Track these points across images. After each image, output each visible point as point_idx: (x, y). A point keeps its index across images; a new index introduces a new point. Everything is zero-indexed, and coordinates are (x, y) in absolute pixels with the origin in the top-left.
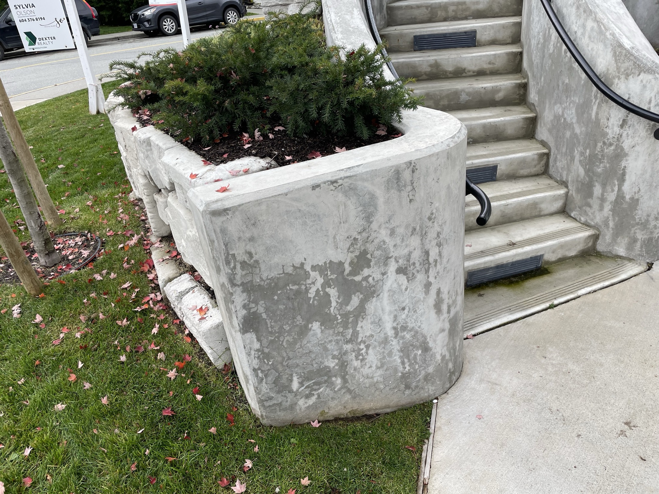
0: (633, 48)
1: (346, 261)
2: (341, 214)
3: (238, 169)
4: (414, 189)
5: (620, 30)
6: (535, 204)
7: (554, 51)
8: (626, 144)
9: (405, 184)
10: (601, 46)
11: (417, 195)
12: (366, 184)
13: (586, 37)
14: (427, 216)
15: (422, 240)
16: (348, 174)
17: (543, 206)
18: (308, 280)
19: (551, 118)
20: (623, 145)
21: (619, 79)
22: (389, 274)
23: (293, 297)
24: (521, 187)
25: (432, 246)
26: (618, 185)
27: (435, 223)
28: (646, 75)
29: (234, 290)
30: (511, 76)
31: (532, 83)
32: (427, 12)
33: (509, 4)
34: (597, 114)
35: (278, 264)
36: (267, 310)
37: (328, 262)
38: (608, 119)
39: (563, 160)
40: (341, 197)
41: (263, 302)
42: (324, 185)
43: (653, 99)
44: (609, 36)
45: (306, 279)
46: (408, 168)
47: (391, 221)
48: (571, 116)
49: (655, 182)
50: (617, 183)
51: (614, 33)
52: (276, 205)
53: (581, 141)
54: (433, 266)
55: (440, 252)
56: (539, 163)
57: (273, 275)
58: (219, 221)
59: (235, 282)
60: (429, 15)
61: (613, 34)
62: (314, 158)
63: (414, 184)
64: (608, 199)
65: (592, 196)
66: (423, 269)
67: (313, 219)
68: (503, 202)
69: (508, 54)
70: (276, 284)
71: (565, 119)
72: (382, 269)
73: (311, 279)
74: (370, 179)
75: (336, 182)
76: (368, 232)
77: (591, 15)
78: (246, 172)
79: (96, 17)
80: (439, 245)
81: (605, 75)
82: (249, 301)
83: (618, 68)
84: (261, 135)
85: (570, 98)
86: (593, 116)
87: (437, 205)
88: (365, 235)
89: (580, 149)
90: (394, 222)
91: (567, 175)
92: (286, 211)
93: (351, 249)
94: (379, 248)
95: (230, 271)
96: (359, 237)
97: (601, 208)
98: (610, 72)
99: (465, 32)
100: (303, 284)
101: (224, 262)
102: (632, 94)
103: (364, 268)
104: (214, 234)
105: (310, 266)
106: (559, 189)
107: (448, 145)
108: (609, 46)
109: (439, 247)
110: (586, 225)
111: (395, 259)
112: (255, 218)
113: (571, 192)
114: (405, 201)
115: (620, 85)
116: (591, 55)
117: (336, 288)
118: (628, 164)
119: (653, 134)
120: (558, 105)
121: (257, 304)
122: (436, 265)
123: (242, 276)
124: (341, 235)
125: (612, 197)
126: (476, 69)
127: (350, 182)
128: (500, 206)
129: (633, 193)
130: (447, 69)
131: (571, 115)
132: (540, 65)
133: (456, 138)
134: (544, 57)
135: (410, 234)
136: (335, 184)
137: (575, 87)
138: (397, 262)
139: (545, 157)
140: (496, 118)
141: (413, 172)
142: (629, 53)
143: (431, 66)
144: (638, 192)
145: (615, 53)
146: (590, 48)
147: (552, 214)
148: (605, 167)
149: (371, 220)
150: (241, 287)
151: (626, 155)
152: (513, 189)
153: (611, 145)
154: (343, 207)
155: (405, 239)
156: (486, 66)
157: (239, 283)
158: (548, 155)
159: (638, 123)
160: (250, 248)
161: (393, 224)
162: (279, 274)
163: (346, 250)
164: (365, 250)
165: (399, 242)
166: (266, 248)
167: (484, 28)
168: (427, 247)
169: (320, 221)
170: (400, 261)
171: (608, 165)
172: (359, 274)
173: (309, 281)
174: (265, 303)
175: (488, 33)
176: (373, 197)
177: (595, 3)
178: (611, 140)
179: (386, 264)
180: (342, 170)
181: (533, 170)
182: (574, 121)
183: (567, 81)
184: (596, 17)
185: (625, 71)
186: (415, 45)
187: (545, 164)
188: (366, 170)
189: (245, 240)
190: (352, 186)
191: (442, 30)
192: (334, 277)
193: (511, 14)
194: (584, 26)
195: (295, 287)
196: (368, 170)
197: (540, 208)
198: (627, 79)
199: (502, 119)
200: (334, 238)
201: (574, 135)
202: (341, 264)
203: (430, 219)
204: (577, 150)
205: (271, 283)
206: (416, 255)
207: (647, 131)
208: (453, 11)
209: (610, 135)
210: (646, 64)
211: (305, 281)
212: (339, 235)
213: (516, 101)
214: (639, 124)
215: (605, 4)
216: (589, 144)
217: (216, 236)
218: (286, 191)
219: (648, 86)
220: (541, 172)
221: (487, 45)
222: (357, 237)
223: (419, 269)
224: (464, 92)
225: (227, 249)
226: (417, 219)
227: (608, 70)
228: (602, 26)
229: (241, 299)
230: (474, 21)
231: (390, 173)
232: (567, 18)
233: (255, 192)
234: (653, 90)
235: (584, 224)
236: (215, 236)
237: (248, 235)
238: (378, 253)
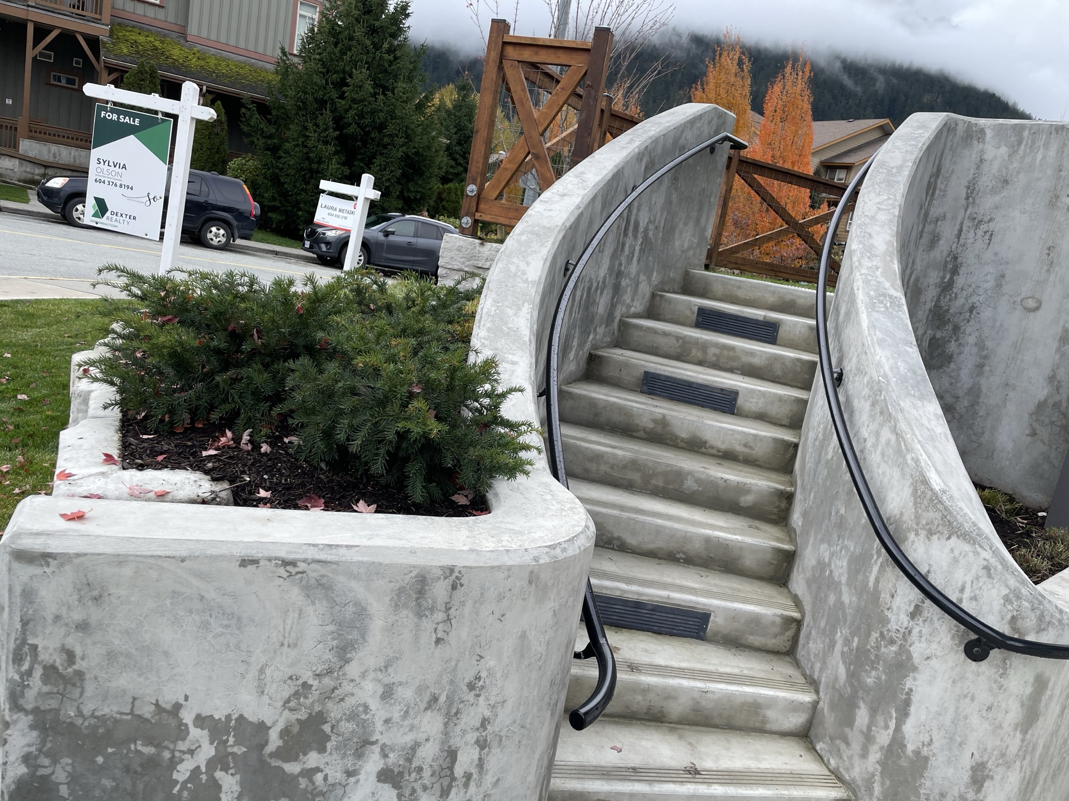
0: (944, 492)
1: (275, 723)
2: (288, 627)
3: (149, 487)
4: (449, 619)
5: (929, 457)
6: (755, 706)
7: (833, 457)
8: (918, 649)
9: (433, 607)
10: (896, 473)
11: (453, 633)
12: (353, 584)
13: (878, 452)
14: (467, 681)
15: (446, 724)
16: (322, 556)
17: (771, 714)
18: (180, 743)
19: (814, 562)
20: (911, 649)
21: (917, 534)
22: (362, 777)
23: (139, 769)
24: (742, 665)
25: (466, 744)
26: (896, 718)
27: (481, 698)
28: (959, 541)
29: (15, 717)
30: (774, 476)
31: (798, 496)
32: (677, 345)
33: (799, 370)
34: (877, 581)
35: (124, 692)
36: (73, 779)
37: (234, 717)
38: (893, 596)
39: (819, 642)
40: (295, 594)
41: (70, 761)
42: (268, 563)
43: (968, 586)
44: (909, 461)
45: (177, 739)
46: (446, 578)
47: (390, 670)
48: (840, 571)
49: (960, 736)
50: (894, 715)
51: (918, 459)
52: (154, 574)
53: (849, 618)
54: (461, 785)
55: (480, 759)
56: (782, 634)
57: (106, 710)
58: (25, 572)
59: (21, 702)
60: (679, 350)
61: (917, 461)
62: (307, 508)
63: (452, 612)
64: (878, 740)
65: (853, 725)
66: (437, 786)
67: (225, 622)
68: (700, 685)
69: (776, 440)
70: (109, 732)
71: (831, 571)
72: (349, 763)
73: (187, 742)
74: (364, 577)
75: (293, 563)
76: (337, 679)
77: (890, 422)
78: (162, 497)
79: (255, 216)
80: (482, 744)
81: (896, 521)
82: (40, 751)
83: (918, 517)
84: (249, 441)
85: (843, 542)
86: (871, 584)
87: (492, 663)
88: (327, 681)
89: (846, 631)
90: (396, 673)
91: (821, 670)
92: (173, 592)
93: (292, 704)
94: (352, 716)
95: (17, 677)
96: (315, 683)
97: (864, 755)
98: (904, 518)
99: (722, 390)
100: (167, 748)
101: (11, 656)
102: (935, 567)
103: (311, 750)
104: (7, 595)
105: (193, 716)
106: (803, 691)
107: (536, 559)
108: (908, 477)
109: (482, 748)
110: (836, 776)
111: (382, 749)
112: (102, 588)
113: (821, 703)
114: (427, 638)
115: (916, 544)
116: (881, 482)
117: (238, 777)
118: (916, 686)
119: (962, 648)
120: (826, 546)
121: (55, 762)
122: (466, 785)
123: (40, 694)
124: (277, 669)
125: (884, 738)
126: (723, 447)
127: (323, 571)
128: (692, 689)
129: (920, 744)
130: (678, 434)
131: (840, 568)
132: (812, 472)
133: (558, 551)
134: (819, 462)
135: (423, 706)
136: (288, 568)
137: (852, 524)
138: (385, 756)
139: (794, 625)
140: (730, 533)
141: (454, 587)
142: (937, 498)
143: (655, 421)
144: (929, 744)
145: (915, 490)
146: (880, 471)
147: (784, 735)
148: (879, 678)
149: (349, 655)
150: (31, 717)
151: (915, 669)
152: (727, 665)
153: (892, 642)
154: (297, 616)
155: (411, 712)
156: (739, 448)
157: (29, 707)
158: (799, 623)
159: (939, 619)
160: (73, 642)
161: (394, 676)
162: (121, 713)
163: (281, 703)
164: (320, 713)
165: (396, 716)
166: (109, 654)
167: (752, 391)
168: (456, 742)
169: (239, 629)
170: (391, 755)
171: (883, 677)
172: (296, 759)
173: (182, 746)
174: (72, 765)
175: (755, 400)
176: (362, 612)
177: (899, 405)
178: (894, 635)
179: (359, 755)
180: (315, 545)
181: (771, 642)
182: (844, 579)
183: (842, 511)
184: (895, 426)
185: (927, 524)
186: (643, 384)
187: (793, 638)
188: (360, 559)
189: (67, 625)
190: (324, 581)
191: (688, 376)
192: (239, 750)
193: (799, 385)
194: (877, 435)
195: (148, 750)
196: (365, 559)
197: (764, 716)
198: (929, 539)
199: (739, 538)
200: (262, 671)
201: (840, 604)
202: (262, 728)
203: (471, 687)
204: (841, 632)
205: (98, 727)
206: (428, 753)
207: (953, 638)
208: (715, 355)
209: (893, 626)
210: (961, 525)
211: (175, 742)
212: (273, 668)
213: (773, 517)
214: (940, 622)
215: (914, 412)
216: (859, 628)
217: (10, 598)
218: (184, 554)
219: (962, 562)
220: (785, 650)
221: (751, 417)
222: (310, 682)
223: (428, 783)
224: (693, 476)
225: (24, 631)
226: (446, 679)
227: (902, 514)
228: (902, 443)
229: (24, 741)
230: (740, 378)
231: (407, 578)
232: (857, 415)
233: (124, 538)
234: (970, 570)
235: (833, 773)
236: (7, 599)
237: (77, 616)
238: (347, 727)
